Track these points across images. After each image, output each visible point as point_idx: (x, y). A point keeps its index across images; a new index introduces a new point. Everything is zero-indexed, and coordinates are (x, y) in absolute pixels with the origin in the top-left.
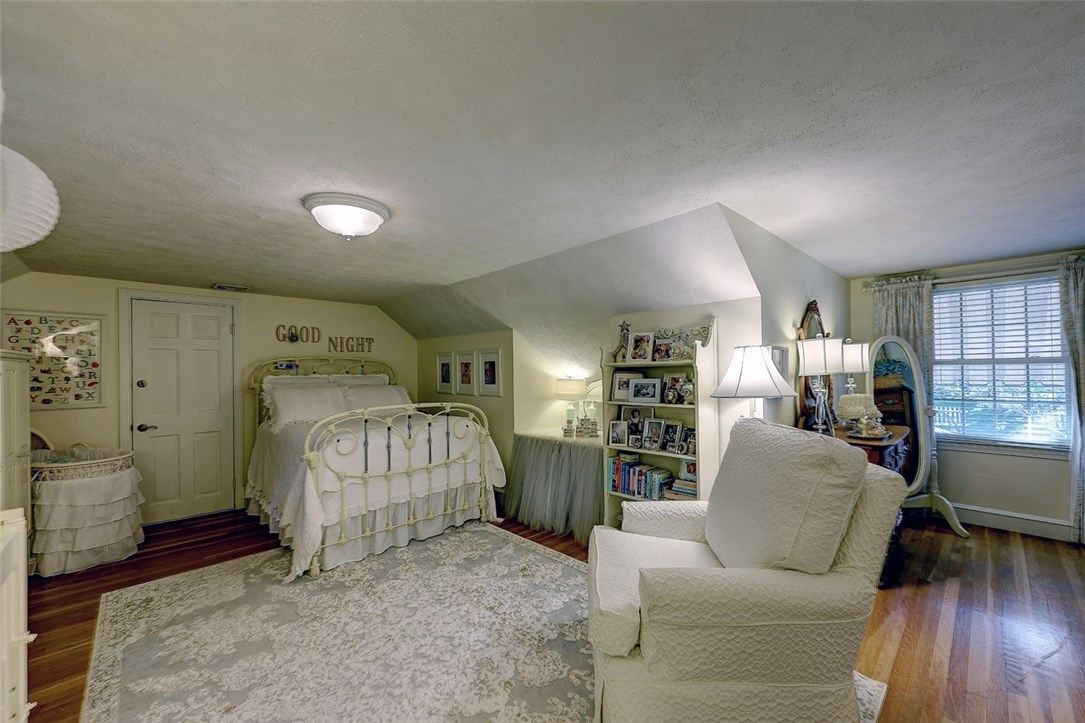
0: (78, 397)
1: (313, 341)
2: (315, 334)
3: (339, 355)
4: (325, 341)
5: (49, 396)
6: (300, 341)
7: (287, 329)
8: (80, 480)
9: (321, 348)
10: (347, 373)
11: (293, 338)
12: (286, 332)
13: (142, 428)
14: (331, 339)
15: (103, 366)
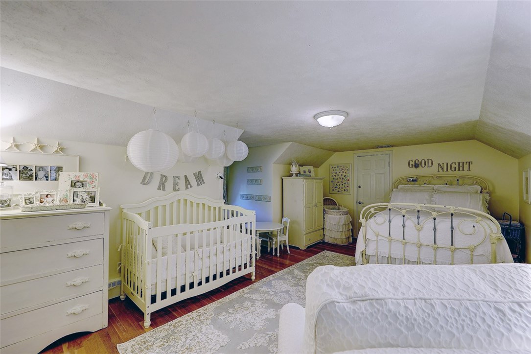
0: (345, 190)
1: (429, 166)
2: (429, 163)
3: (445, 173)
4: (435, 165)
5: (339, 190)
6: (420, 167)
7: (414, 161)
8: (333, 216)
9: (434, 170)
10: (446, 184)
11: (416, 166)
12: (413, 163)
13: (360, 203)
14: (439, 164)
15: (350, 180)
